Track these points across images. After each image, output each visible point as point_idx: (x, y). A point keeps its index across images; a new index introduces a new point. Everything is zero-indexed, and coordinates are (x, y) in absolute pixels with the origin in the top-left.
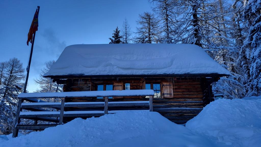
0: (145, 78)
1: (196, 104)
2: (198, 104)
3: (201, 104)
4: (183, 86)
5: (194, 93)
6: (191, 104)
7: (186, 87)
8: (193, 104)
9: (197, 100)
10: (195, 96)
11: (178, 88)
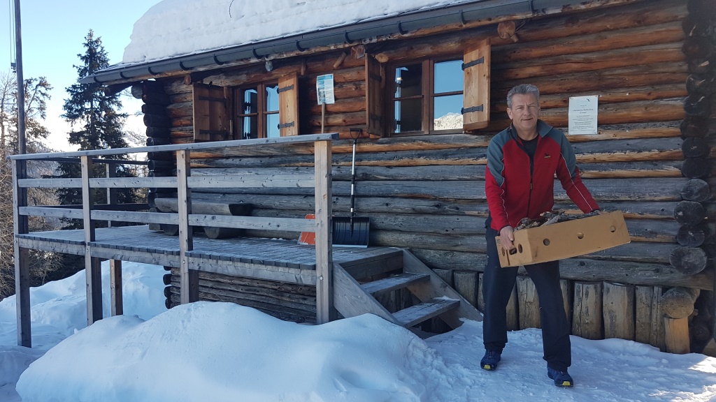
0: (368, 41)
1: (635, 155)
2: (645, 154)
3: (663, 154)
4: (569, 61)
5: (635, 95)
6: (604, 156)
7: (590, 61)
8: (619, 155)
9: (648, 130)
10: (638, 113)
11: (541, 76)
